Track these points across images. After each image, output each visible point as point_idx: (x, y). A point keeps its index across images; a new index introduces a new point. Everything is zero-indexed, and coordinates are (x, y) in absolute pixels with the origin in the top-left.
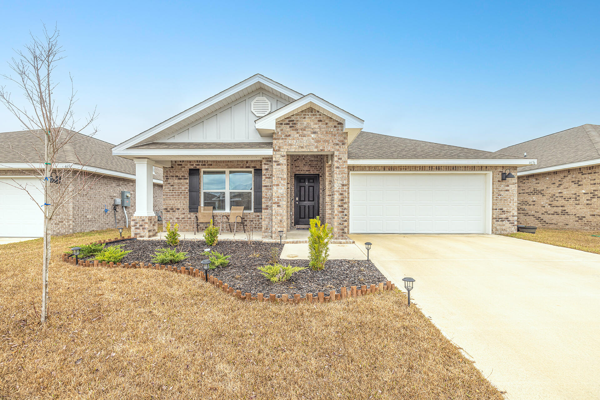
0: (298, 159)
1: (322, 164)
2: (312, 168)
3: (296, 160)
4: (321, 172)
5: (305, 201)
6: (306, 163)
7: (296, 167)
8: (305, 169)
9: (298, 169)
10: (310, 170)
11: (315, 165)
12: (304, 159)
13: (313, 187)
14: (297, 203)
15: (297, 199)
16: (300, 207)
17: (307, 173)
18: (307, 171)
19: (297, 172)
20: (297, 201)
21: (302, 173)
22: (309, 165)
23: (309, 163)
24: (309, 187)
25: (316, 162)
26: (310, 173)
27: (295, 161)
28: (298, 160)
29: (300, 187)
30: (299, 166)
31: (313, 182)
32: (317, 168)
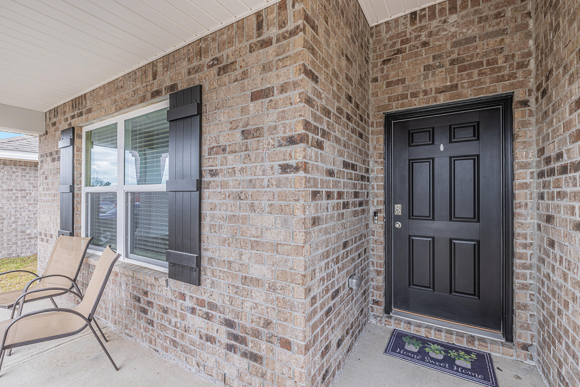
0: (399, 51)
1: (531, 42)
2: (470, 76)
3: (389, 60)
4: (522, 85)
5: (433, 219)
6: (434, 58)
7: (389, 84)
8: (432, 86)
9: (399, 89)
10: (455, 87)
11: (486, 54)
12: (425, 44)
13: (476, 159)
14: (398, 225)
15: (398, 209)
16: (411, 242)
17: (442, 99)
18: (439, 91)
19: (394, 104)
20: (398, 218)
21: (418, 104)
22: (452, 62)
23: (454, 56)
24: (452, 160)
25: (492, 42)
26: (459, 95)
27: (385, 62)
28: (400, 56)
29: (412, 163)
30: (403, 81)
31: (477, 136)
32: (500, 69)
